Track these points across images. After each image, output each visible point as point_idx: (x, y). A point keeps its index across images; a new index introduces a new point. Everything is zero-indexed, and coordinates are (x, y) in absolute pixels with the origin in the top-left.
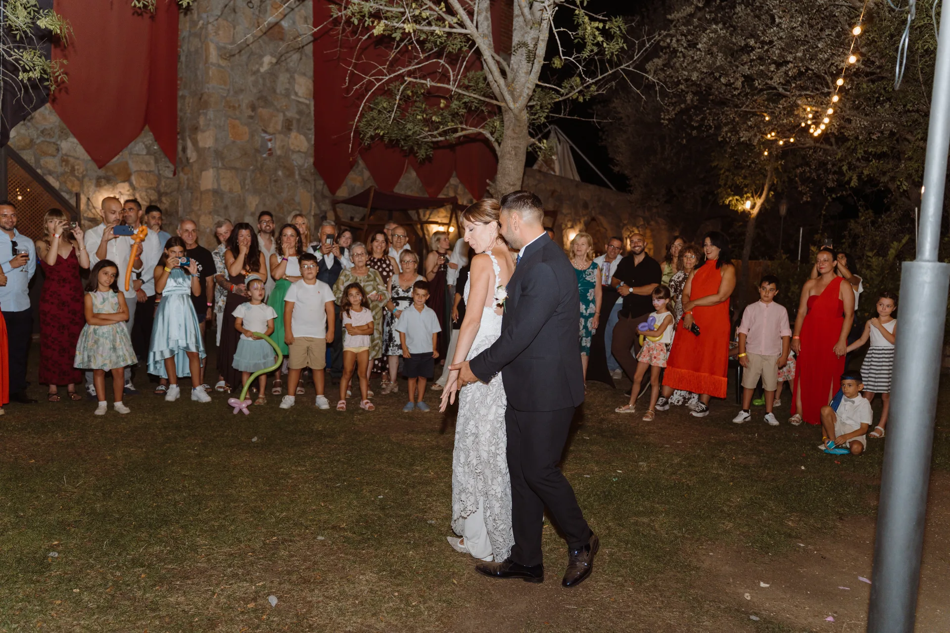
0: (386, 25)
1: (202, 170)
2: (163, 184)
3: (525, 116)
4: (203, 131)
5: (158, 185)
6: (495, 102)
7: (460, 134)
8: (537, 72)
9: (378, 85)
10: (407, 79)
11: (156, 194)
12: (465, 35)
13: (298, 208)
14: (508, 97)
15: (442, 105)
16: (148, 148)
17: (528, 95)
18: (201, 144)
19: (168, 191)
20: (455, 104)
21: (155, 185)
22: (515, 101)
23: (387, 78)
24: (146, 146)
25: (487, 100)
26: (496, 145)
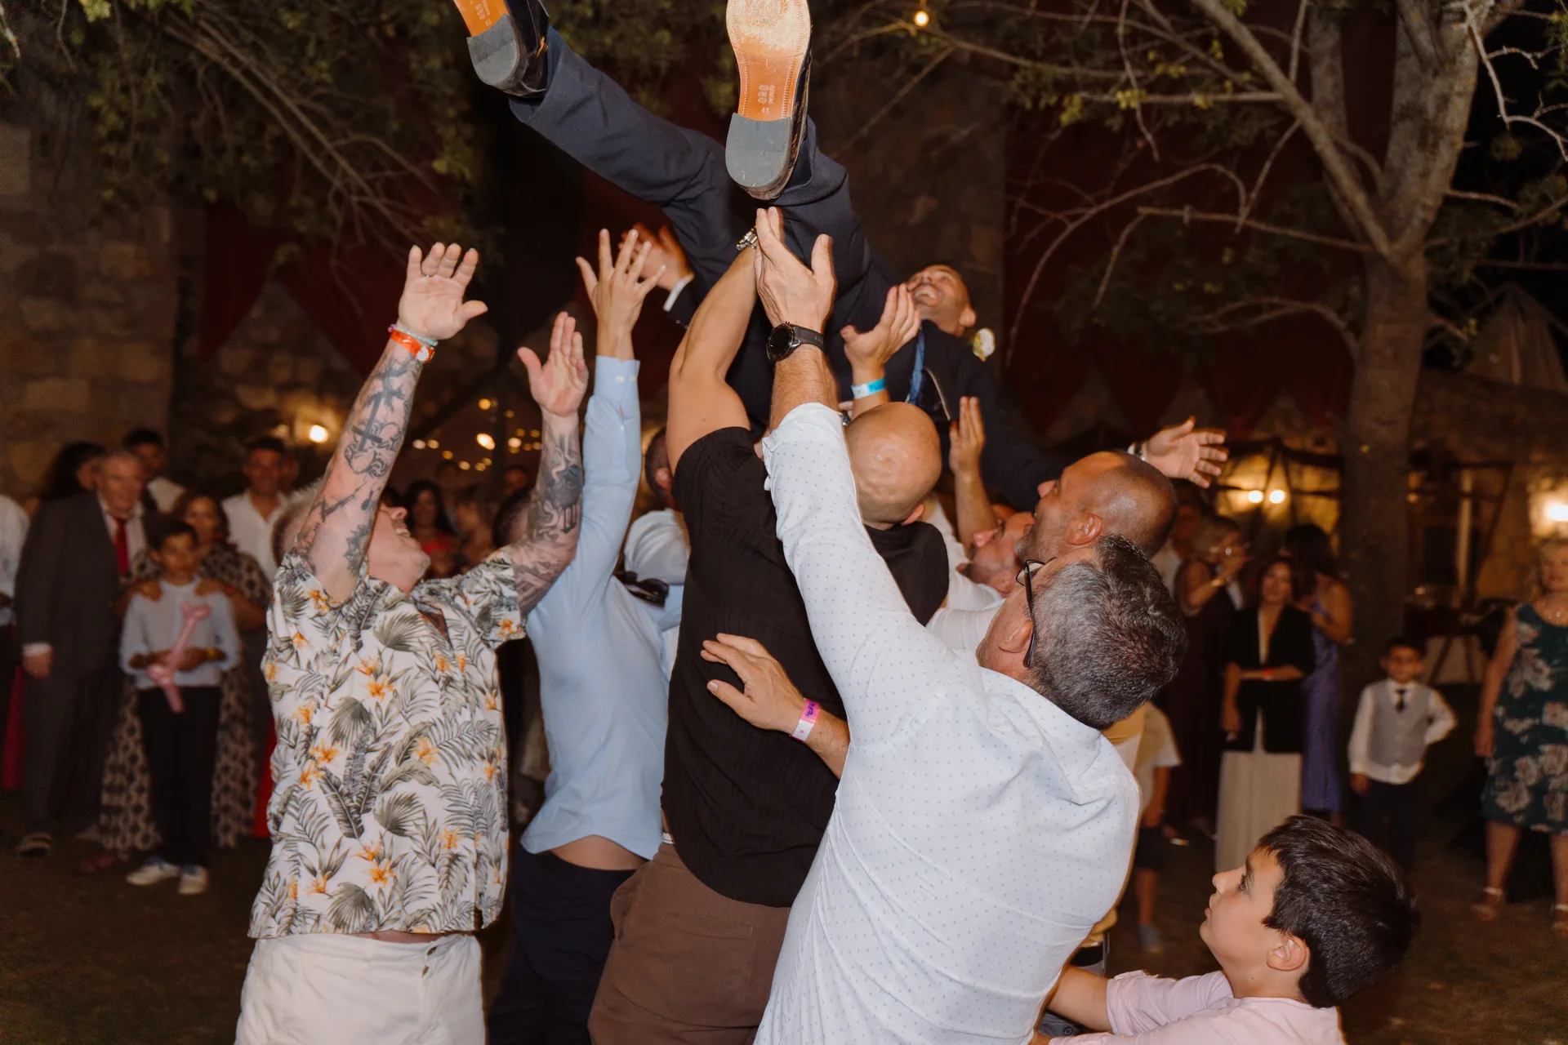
0: (1086, 103)
3: (1418, 270)
6: (1344, 244)
7: (1265, 316)
8: (1448, 167)
9: (1071, 227)
10: (1144, 211)
12: (1271, 105)
14: (1375, 230)
15: (1226, 259)
17: (1424, 222)
20: (1253, 256)
22: (1392, 235)
23: (1093, 211)
25: (1327, 241)
26: (1350, 338)
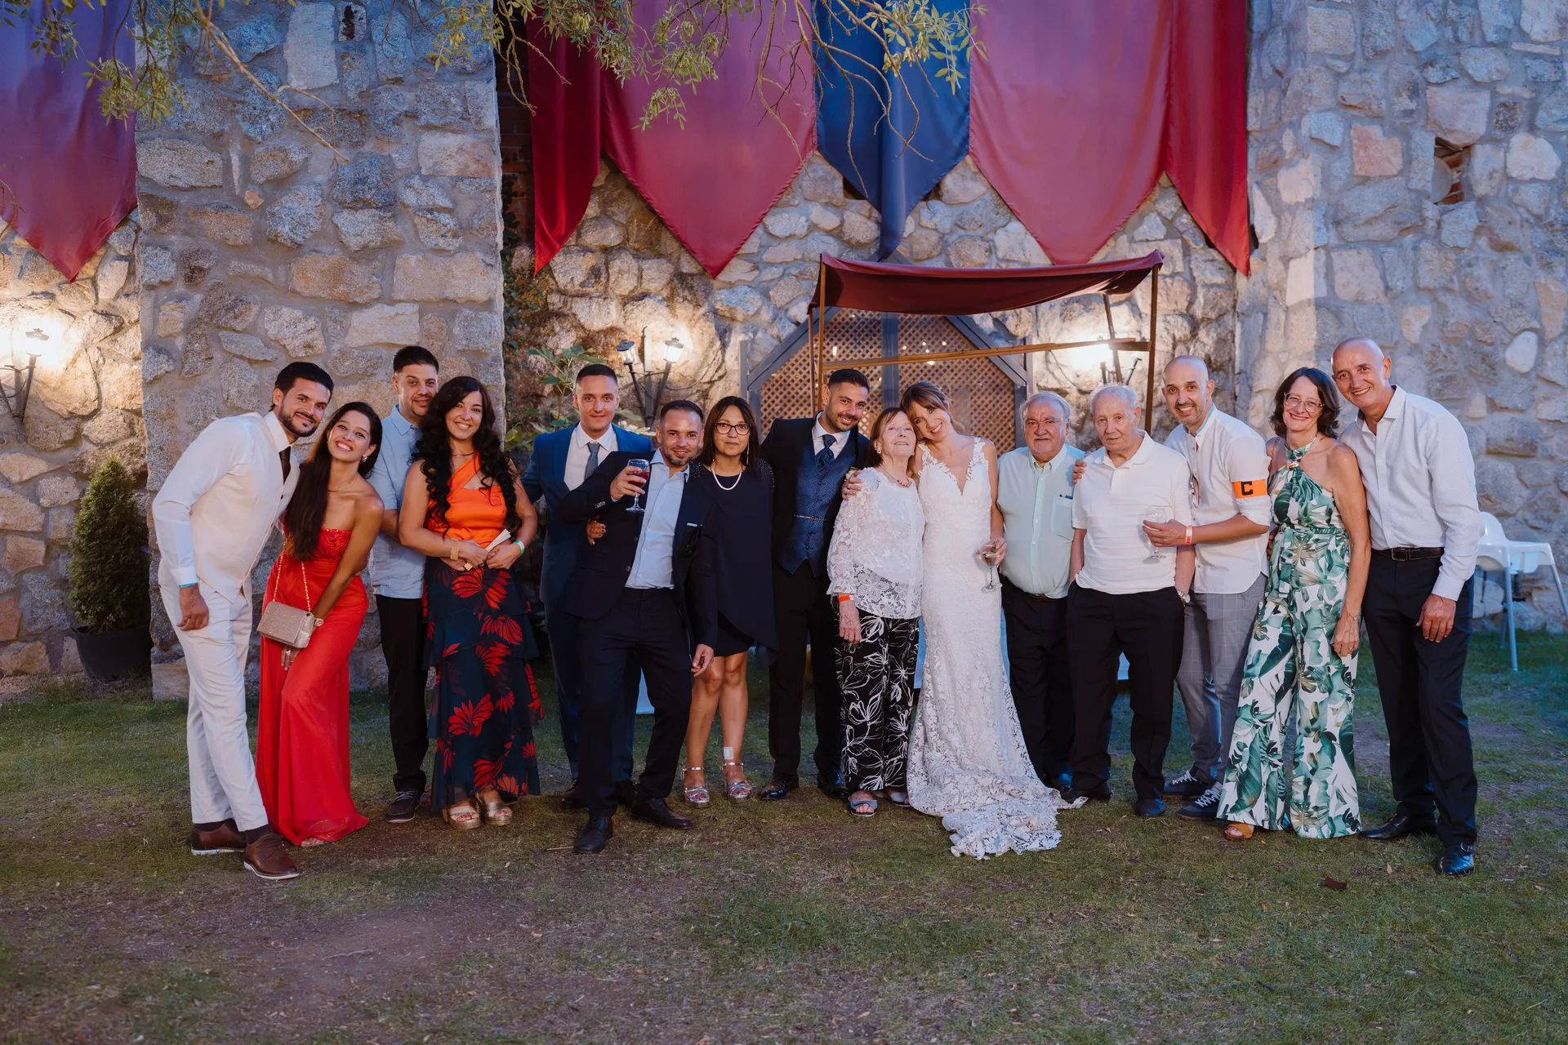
1: (1286, 260)
2: (1201, 299)
4: (1291, 165)
5: (1191, 303)
11: (1186, 324)
13: (1535, 324)
16: (1168, 223)
18: (1287, 197)
19: (1213, 315)
21: (1183, 305)
24: (1164, 219)
